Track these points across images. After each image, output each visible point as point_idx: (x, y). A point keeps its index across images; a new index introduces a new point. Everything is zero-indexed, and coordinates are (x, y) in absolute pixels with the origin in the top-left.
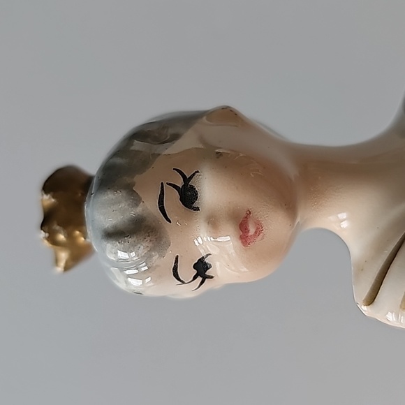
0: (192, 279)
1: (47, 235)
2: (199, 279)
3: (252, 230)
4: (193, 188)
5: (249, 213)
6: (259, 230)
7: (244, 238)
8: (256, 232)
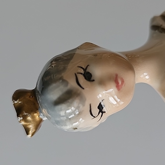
0: (98, 114)
1: (22, 118)
2: (101, 114)
3: (120, 82)
4: (89, 73)
5: (117, 75)
6: (123, 82)
7: (118, 87)
8: (122, 83)
